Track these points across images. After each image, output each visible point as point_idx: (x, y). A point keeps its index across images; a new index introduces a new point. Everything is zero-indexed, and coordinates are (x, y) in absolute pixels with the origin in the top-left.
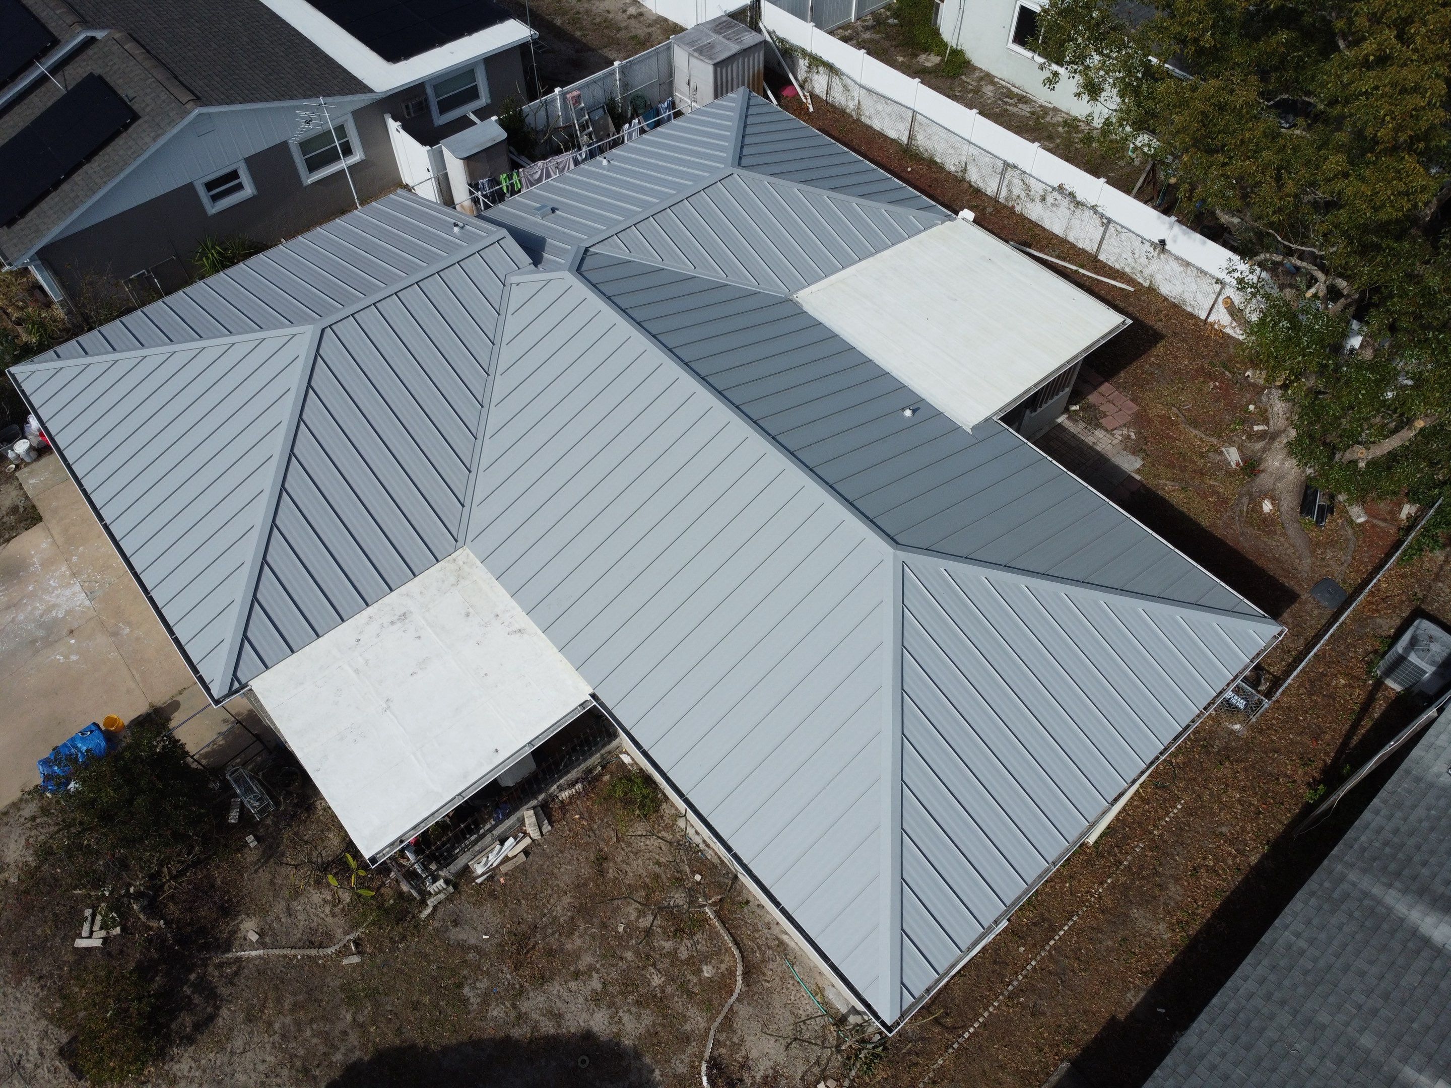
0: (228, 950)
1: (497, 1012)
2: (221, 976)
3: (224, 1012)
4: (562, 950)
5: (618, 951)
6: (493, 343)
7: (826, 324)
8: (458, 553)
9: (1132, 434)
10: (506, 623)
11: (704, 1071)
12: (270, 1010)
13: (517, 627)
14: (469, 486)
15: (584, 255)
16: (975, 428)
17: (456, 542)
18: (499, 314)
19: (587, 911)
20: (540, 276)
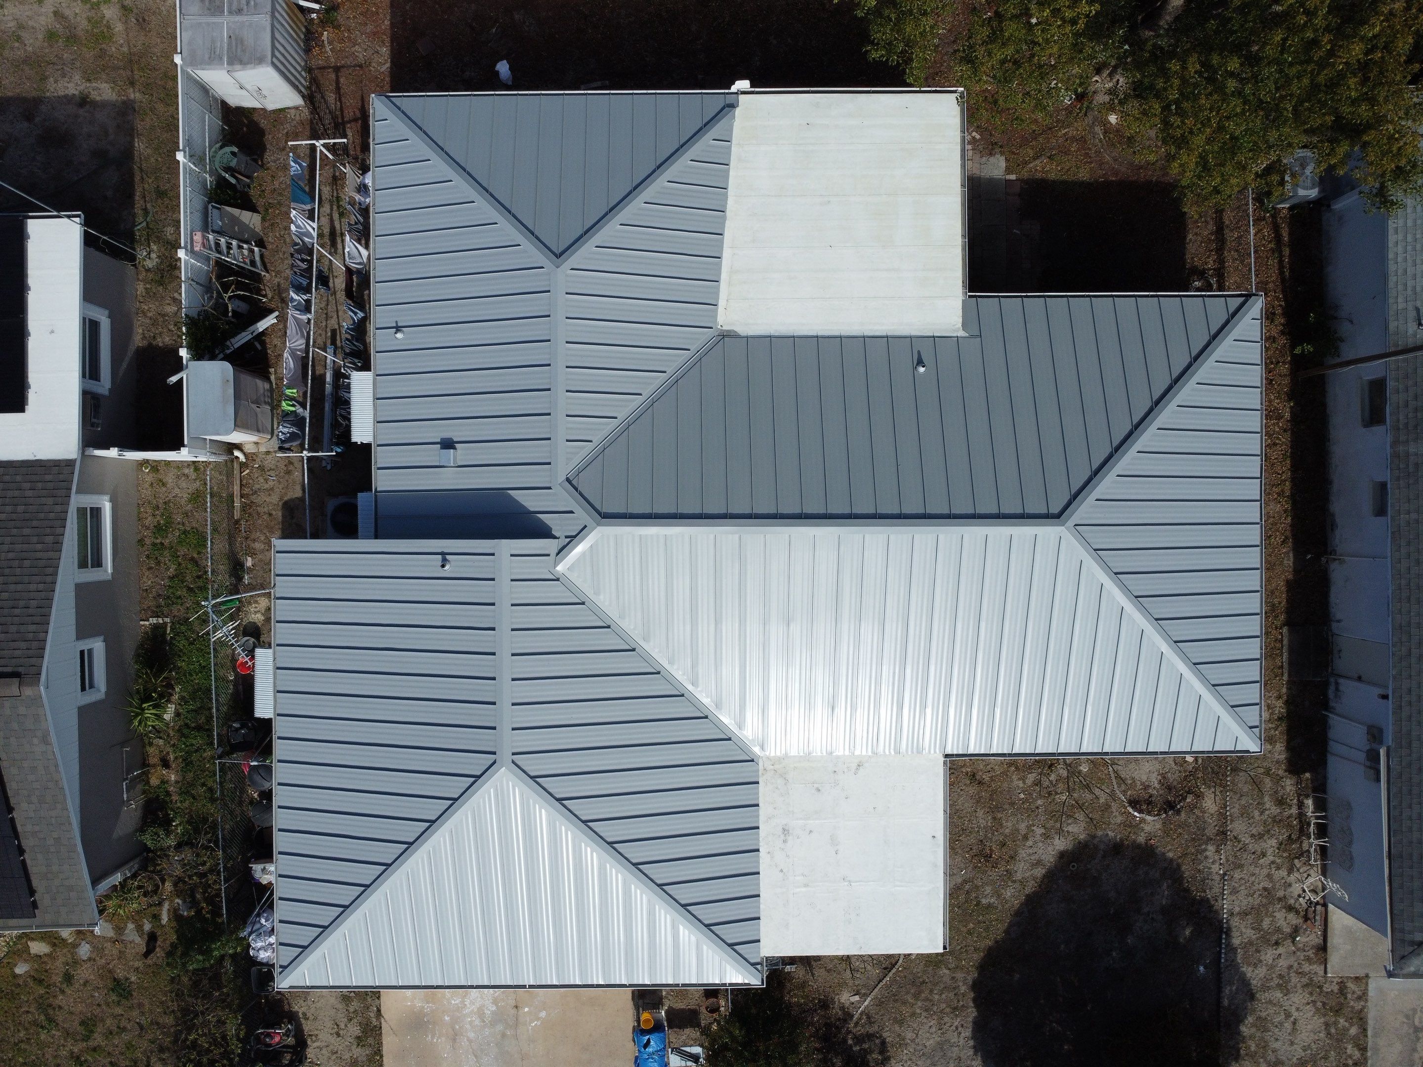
0: (853, 1016)
1: (1008, 893)
2: (863, 1026)
3: (885, 1035)
4: (1006, 836)
5: (1033, 807)
6: (609, 627)
7: (773, 333)
8: (761, 764)
9: (974, 134)
10: (846, 770)
11: (1131, 810)
12: (906, 1010)
13: (854, 766)
14: (718, 725)
15: (576, 489)
16: (965, 326)
17: (752, 761)
18: (583, 603)
19: (996, 807)
20: (580, 549)
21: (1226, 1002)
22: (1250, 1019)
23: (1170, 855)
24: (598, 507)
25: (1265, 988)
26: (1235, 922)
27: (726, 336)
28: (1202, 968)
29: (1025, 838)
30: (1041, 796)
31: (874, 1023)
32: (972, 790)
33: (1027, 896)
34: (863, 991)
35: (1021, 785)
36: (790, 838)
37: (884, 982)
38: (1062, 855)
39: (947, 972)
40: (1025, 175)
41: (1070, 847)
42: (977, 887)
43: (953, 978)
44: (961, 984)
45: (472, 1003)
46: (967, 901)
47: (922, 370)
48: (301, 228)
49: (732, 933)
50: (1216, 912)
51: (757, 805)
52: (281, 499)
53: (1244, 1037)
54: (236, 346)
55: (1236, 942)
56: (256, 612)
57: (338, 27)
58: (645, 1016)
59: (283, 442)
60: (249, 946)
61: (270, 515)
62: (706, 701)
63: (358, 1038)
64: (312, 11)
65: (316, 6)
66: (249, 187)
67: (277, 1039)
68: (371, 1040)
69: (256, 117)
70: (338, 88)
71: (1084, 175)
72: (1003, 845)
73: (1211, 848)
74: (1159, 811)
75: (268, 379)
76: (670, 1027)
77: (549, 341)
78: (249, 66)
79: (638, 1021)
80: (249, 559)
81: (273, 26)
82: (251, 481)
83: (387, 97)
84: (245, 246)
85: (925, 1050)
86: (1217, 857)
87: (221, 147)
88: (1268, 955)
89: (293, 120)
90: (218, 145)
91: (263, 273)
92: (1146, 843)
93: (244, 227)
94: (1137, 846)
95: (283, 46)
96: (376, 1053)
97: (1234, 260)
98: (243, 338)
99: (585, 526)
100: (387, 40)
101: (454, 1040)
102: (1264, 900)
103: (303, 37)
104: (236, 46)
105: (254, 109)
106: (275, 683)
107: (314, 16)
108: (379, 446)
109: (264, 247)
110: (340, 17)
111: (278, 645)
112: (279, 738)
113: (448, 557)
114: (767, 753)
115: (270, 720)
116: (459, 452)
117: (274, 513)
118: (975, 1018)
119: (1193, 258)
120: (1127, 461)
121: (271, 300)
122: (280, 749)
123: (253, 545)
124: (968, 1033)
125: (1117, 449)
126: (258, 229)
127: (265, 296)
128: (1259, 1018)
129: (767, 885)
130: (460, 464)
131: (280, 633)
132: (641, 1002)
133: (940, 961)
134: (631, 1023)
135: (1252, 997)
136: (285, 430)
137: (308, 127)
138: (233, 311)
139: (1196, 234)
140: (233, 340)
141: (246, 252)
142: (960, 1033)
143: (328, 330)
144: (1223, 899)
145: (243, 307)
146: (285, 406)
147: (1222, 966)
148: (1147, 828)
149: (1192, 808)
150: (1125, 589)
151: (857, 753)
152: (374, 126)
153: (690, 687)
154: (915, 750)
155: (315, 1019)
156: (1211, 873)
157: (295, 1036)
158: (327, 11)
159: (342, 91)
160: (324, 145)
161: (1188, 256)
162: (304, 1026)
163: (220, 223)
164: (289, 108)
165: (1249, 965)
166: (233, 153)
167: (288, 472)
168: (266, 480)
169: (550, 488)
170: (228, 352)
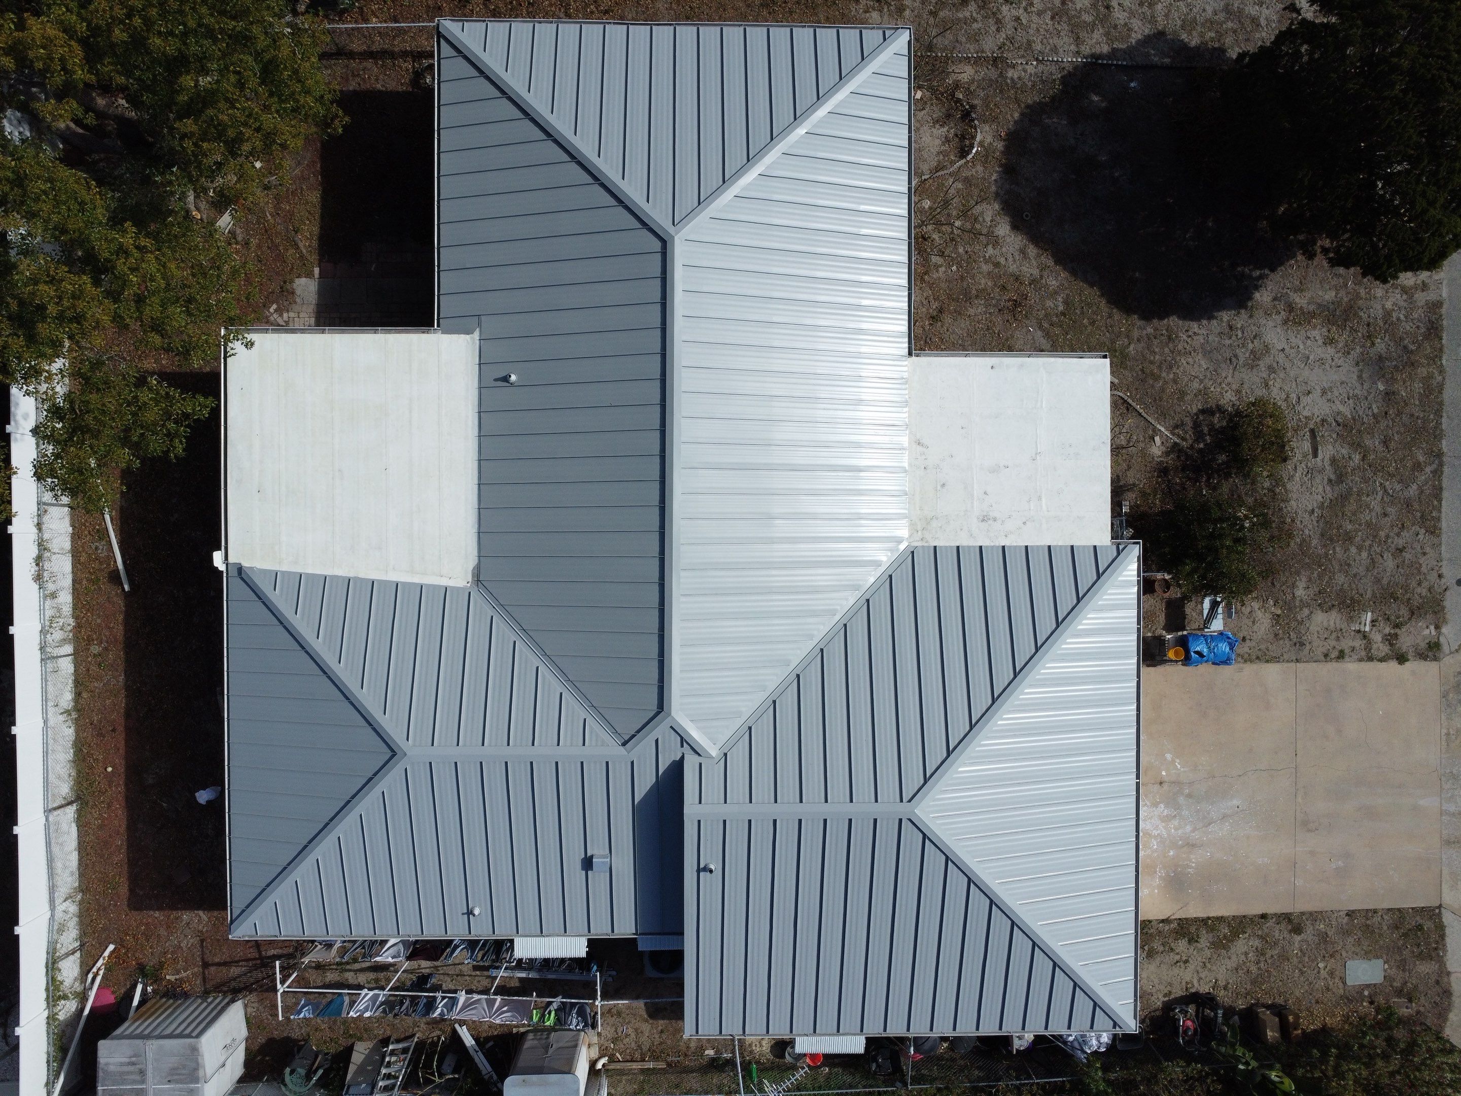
0: (1175, 443)
1: (1053, 283)
2: (1186, 432)
3: (1195, 411)
4: (995, 285)
5: (966, 257)
6: (774, 702)
7: (475, 530)
8: (916, 544)
9: (272, 310)
10: (924, 457)
11: (970, 156)
12: (1170, 389)
13: (920, 449)
14: (875, 588)
15: (633, 736)
16: (468, 332)
17: (913, 553)
18: (750, 728)
19: (965, 296)
20: (695, 733)
21: (1167, 61)
22: (1184, 36)
23: (1016, 115)
24: (652, 714)
25: (1153, 20)
26: (1086, 50)
27: (478, 577)
28: (1132, 85)
29: (997, 265)
30: (956, 248)
31: (1182, 422)
32: (948, 319)
33: (1056, 263)
34: (1151, 432)
35: (943, 269)
36: (992, 514)
37: (1141, 411)
38: (1015, 227)
39: (1132, 347)
40: (314, 258)
41: (1007, 219)
42: (1046, 315)
43: (1138, 340)
44: (1145, 332)
45: (1157, 828)
46: (1061, 326)
47: (513, 378)
48: (368, 1005)
49: (1087, 574)
50: (1075, 68)
51: (958, 547)
52: (647, 1021)
53: (1202, 43)
54: (490, 1069)
55: (1105, 49)
56: (761, 1046)
57: (161, 965)
58: (1171, 655)
59: (586, 1025)
60: (1095, 1053)
61: (662, 1032)
62: (852, 601)
63: (1190, 942)
64: (144, 991)
65: (139, 987)
66: (327, 1054)
67: (1189, 1023)
68: (1193, 929)
69: (256, 1047)
70: (225, 964)
71: (314, 197)
72: (1004, 288)
73: (1010, 73)
74: (971, 127)
75: (524, 1034)
76: (1183, 629)
77: (481, 763)
78: (200, 1061)
79: (1177, 661)
80: (707, 1052)
81: (160, 1037)
82: (628, 1051)
83: (232, 922)
84: (387, 1059)
85: (1211, 369)
86: (1020, 68)
87: (285, 1085)
88: (1119, 16)
89: (258, 1010)
90: (283, 1088)
91: (416, 1040)
92: (1004, 140)
93: (368, 1060)
94: (1007, 151)
95: (180, 1024)
96: (1206, 924)
97: (404, 41)
98: (481, 1060)
99: (671, 727)
100: (175, 914)
101: (1193, 846)
102: (1065, 19)
103: (171, 1001)
104: (179, 1074)
105: (247, 1049)
106: (830, 1035)
107: (149, 989)
108: (589, 931)
109: (389, 1038)
110: (151, 962)
111: (791, 1031)
112: (885, 1030)
113: (702, 866)
114: (907, 536)
115: (867, 1039)
116: (595, 852)
117: (660, 1028)
118: (1179, 317)
119: (402, 84)
120: (608, 168)
121: (444, 1032)
122: (896, 1029)
123: (693, 1049)
124: (1194, 326)
125: (595, 178)
126: (370, 1045)
127: (439, 1038)
128: (1182, 27)
129: (1038, 538)
130: (608, 852)
131: (780, 1030)
132: (1158, 658)
133: (1121, 353)
134: (1180, 667)
135: (1161, 34)
136: (574, 1022)
137: (266, 995)
138: (453, 1073)
139: (377, 80)
140: (484, 1072)
141: (394, 1059)
142: (1195, 333)
143: (474, 973)
144: (1062, 62)
145: (450, 1061)
146: (550, 1022)
147: (1130, 64)
148: (989, 139)
149: (969, 93)
150: (740, 172)
151: (906, 444)
152: (262, 936)
153: (837, 618)
154: (904, 387)
155: (1170, 984)
156: (1036, 74)
157: (1187, 1004)
158: (145, 976)
159: (228, 960)
160: (283, 982)
161: (400, 89)
162: (1178, 995)
163: (364, 1085)
164: (246, 1014)
165: (1129, 36)
166: (292, 1072)
167: (619, 1014)
168: (627, 1036)
169: (632, 763)
170: (495, 1077)
